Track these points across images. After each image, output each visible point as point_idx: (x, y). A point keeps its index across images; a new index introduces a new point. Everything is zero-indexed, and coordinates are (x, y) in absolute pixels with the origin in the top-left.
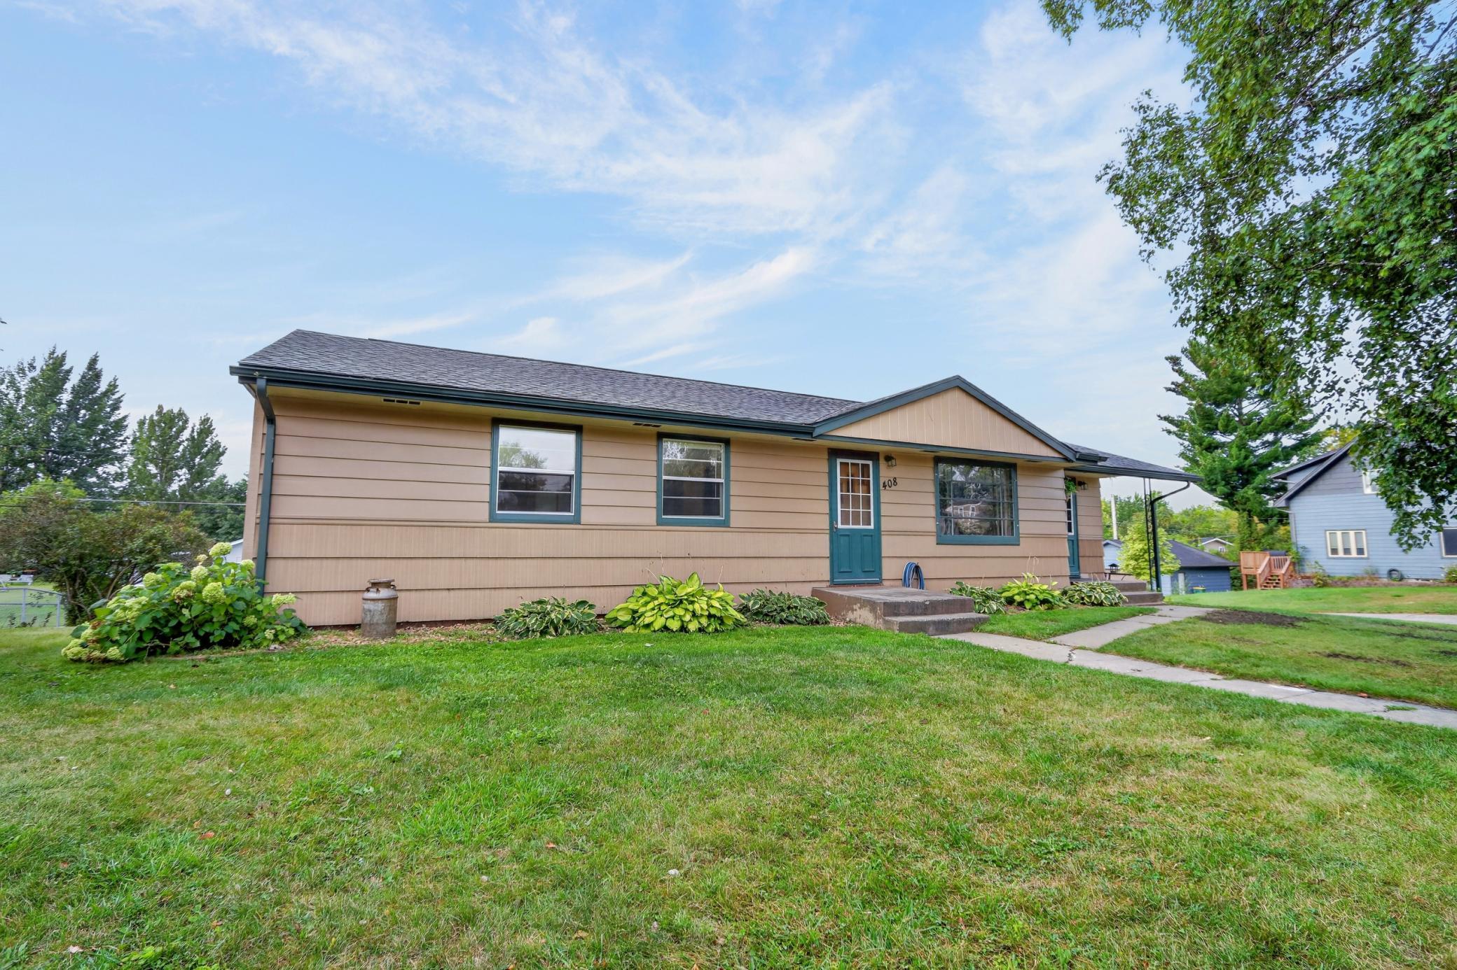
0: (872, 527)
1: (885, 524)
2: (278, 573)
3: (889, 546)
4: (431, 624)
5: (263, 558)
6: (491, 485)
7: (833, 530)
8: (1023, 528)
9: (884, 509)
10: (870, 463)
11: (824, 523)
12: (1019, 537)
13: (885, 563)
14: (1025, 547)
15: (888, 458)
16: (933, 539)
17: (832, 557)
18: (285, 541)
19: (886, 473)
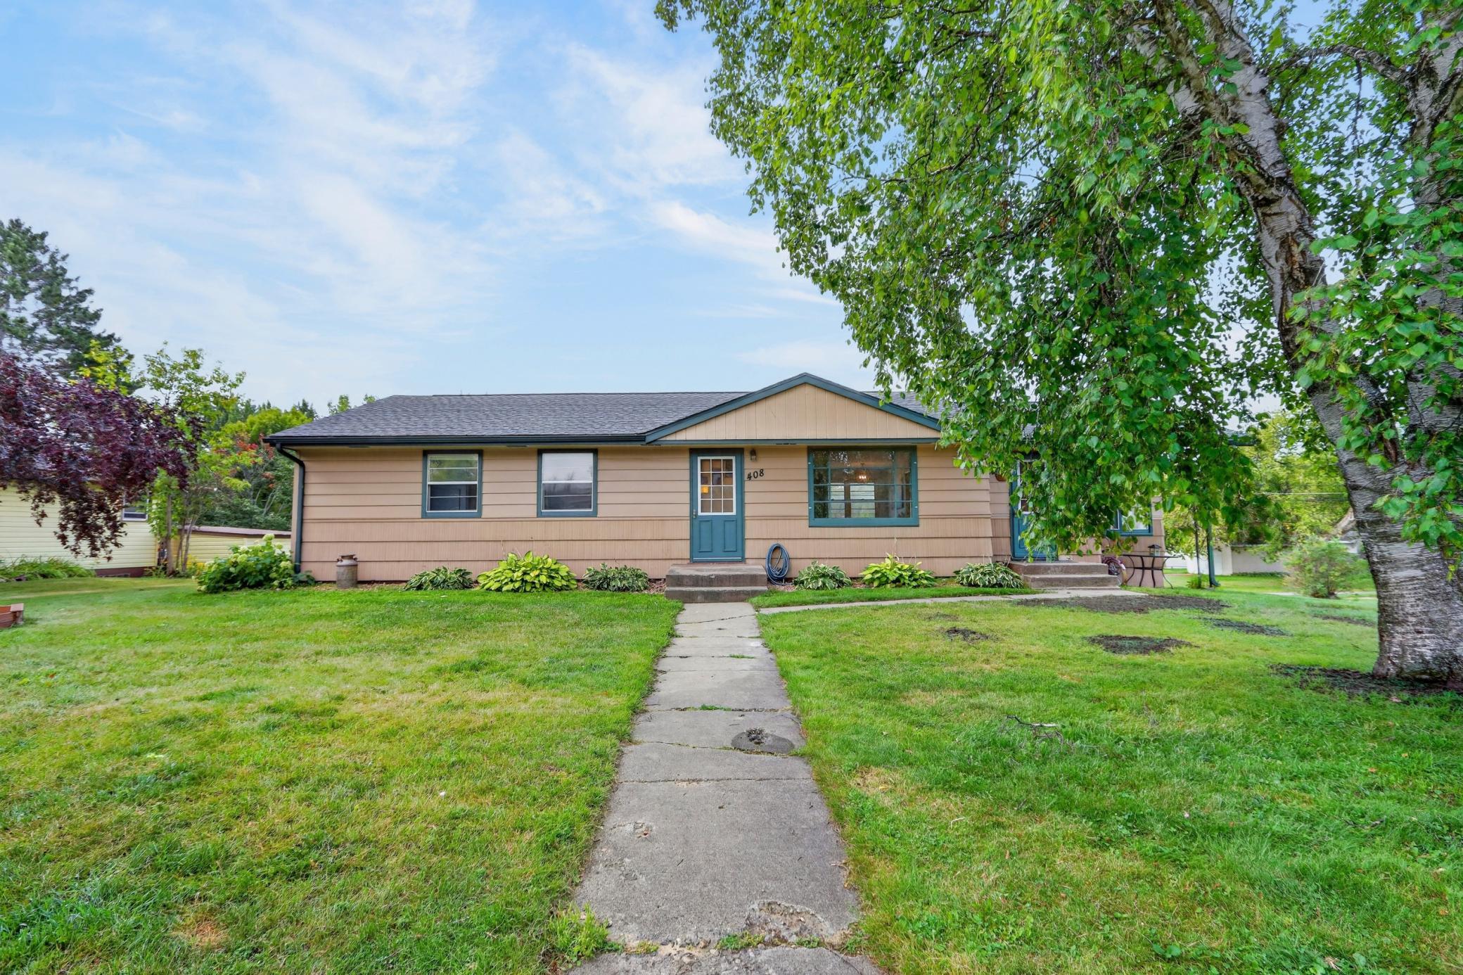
0: (734, 513)
1: (749, 511)
2: (310, 553)
3: (751, 529)
4: (388, 582)
5: (301, 542)
6: (424, 494)
7: (693, 517)
8: (923, 509)
9: (748, 498)
10: (733, 458)
11: (685, 510)
12: (918, 519)
13: (749, 544)
14: (925, 528)
15: (753, 452)
16: (806, 523)
17: (691, 539)
18: (312, 532)
19: (750, 466)
